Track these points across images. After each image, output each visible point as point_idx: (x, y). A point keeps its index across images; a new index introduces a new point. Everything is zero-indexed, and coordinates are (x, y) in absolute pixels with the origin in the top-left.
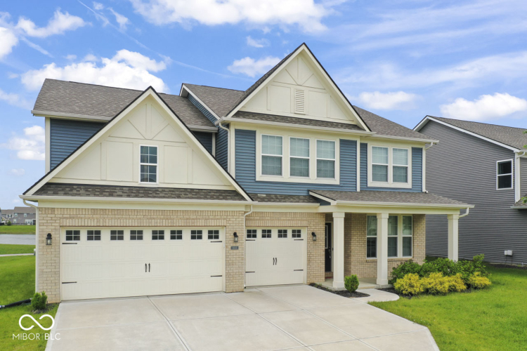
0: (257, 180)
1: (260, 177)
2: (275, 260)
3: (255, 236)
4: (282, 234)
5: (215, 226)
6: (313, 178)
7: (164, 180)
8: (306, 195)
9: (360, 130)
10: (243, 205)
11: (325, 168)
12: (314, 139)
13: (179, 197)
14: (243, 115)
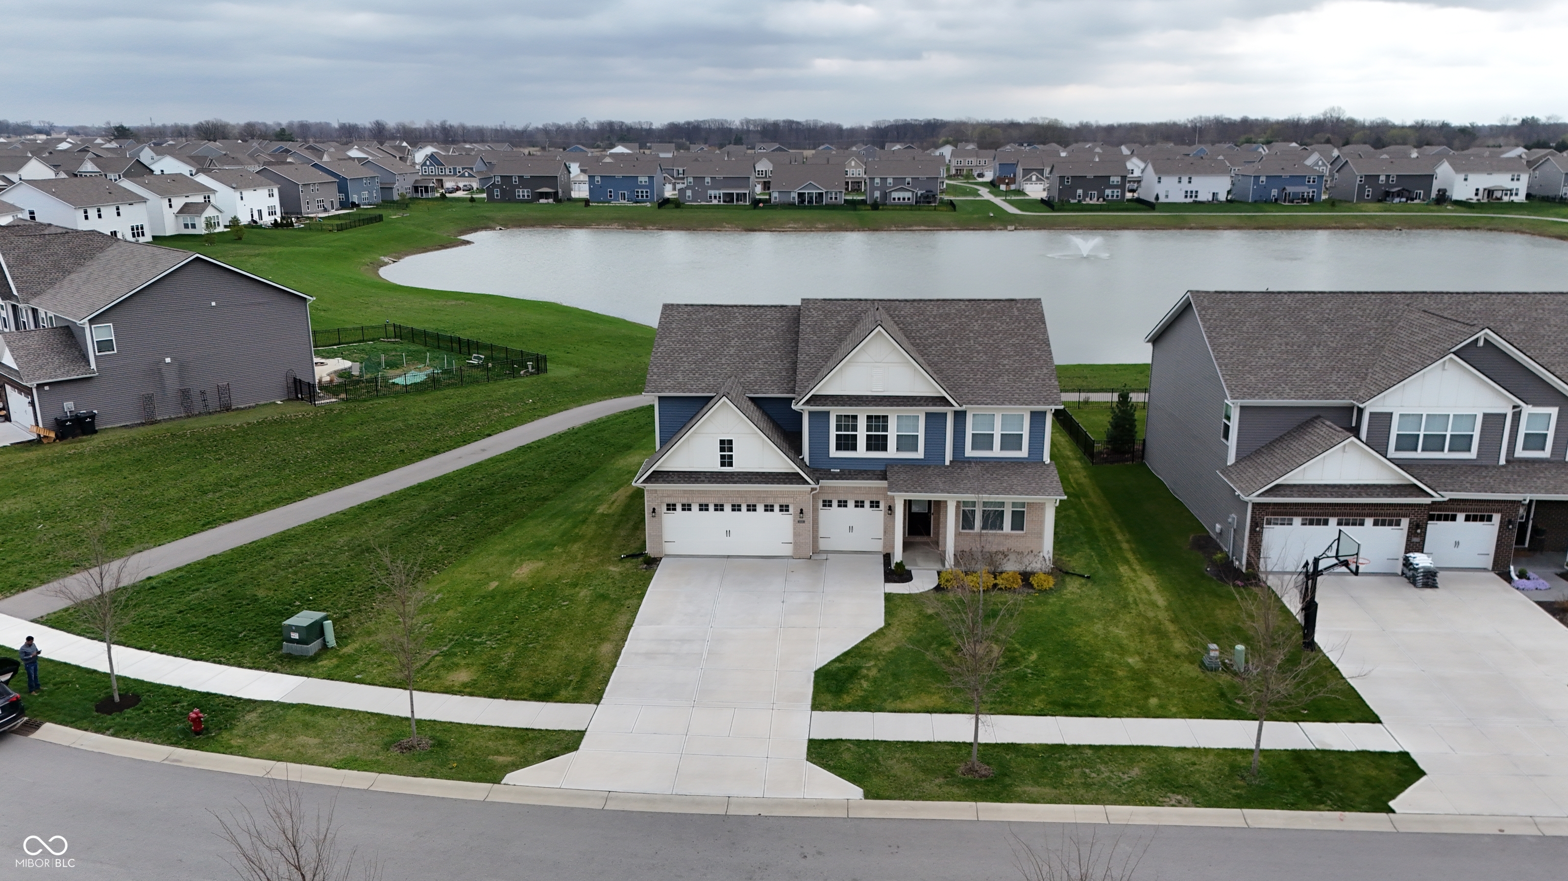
0: (831, 456)
1: (834, 453)
2: (851, 529)
3: (830, 506)
4: (859, 504)
5: (784, 502)
6: (892, 452)
7: (740, 465)
8: (882, 471)
9: (947, 403)
10: (806, 488)
11: (907, 442)
12: (893, 415)
13: (750, 482)
14: (815, 400)
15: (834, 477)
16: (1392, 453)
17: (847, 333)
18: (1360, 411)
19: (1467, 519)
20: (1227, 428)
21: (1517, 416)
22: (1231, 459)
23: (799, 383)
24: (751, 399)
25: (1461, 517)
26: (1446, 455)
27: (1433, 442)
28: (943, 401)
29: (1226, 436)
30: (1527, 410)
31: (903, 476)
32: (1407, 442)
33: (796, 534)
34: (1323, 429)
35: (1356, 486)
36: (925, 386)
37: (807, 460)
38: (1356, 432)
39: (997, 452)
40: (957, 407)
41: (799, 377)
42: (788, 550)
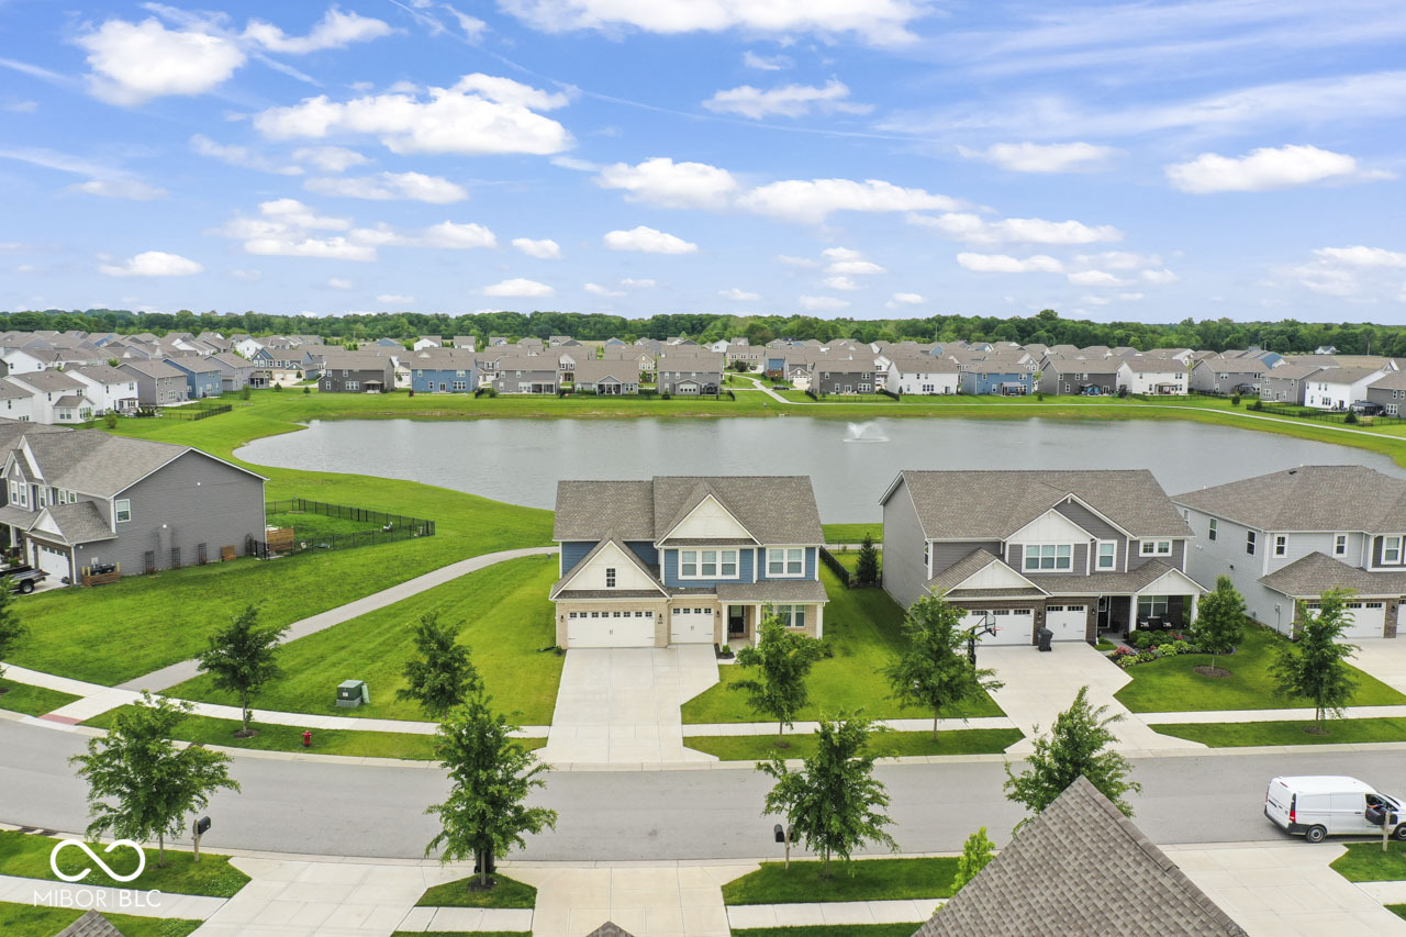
0: (679, 578)
1: (681, 577)
2: (692, 627)
3: (679, 612)
4: (698, 611)
5: (648, 610)
6: (719, 576)
7: (619, 586)
8: (713, 588)
9: (754, 543)
10: (664, 600)
11: (728, 569)
12: (719, 550)
13: (627, 596)
14: (669, 541)
15: (682, 592)
16: (1024, 570)
17: (686, 499)
18: (1004, 543)
19: (1069, 609)
20: (927, 556)
21: (1094, 545)
22: (930, 577)
23: (657, 532)
24: (625, 543)
25: (1065, 608)
26: (1055, 570)
27: (1048, 562)
28: (751, 541)
29: (927, 562)
30: (1100, 542)
31: (727, 590)
32: (1033, 563)
33: (656, 632)
34: (982, 554)
35: (1002, 590)
36: (740, 532)
37: (663, 582)
38: (1002, 557)
39: (785, 574)
40: (760, 545)
41: (657, 528)
42: (651, 643)
